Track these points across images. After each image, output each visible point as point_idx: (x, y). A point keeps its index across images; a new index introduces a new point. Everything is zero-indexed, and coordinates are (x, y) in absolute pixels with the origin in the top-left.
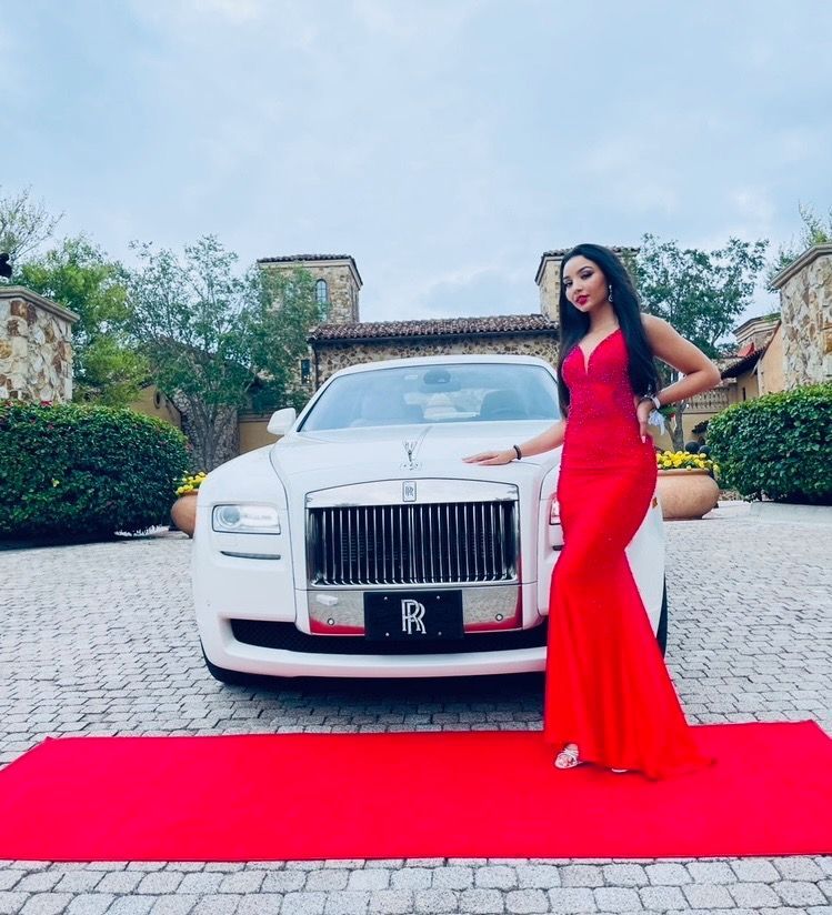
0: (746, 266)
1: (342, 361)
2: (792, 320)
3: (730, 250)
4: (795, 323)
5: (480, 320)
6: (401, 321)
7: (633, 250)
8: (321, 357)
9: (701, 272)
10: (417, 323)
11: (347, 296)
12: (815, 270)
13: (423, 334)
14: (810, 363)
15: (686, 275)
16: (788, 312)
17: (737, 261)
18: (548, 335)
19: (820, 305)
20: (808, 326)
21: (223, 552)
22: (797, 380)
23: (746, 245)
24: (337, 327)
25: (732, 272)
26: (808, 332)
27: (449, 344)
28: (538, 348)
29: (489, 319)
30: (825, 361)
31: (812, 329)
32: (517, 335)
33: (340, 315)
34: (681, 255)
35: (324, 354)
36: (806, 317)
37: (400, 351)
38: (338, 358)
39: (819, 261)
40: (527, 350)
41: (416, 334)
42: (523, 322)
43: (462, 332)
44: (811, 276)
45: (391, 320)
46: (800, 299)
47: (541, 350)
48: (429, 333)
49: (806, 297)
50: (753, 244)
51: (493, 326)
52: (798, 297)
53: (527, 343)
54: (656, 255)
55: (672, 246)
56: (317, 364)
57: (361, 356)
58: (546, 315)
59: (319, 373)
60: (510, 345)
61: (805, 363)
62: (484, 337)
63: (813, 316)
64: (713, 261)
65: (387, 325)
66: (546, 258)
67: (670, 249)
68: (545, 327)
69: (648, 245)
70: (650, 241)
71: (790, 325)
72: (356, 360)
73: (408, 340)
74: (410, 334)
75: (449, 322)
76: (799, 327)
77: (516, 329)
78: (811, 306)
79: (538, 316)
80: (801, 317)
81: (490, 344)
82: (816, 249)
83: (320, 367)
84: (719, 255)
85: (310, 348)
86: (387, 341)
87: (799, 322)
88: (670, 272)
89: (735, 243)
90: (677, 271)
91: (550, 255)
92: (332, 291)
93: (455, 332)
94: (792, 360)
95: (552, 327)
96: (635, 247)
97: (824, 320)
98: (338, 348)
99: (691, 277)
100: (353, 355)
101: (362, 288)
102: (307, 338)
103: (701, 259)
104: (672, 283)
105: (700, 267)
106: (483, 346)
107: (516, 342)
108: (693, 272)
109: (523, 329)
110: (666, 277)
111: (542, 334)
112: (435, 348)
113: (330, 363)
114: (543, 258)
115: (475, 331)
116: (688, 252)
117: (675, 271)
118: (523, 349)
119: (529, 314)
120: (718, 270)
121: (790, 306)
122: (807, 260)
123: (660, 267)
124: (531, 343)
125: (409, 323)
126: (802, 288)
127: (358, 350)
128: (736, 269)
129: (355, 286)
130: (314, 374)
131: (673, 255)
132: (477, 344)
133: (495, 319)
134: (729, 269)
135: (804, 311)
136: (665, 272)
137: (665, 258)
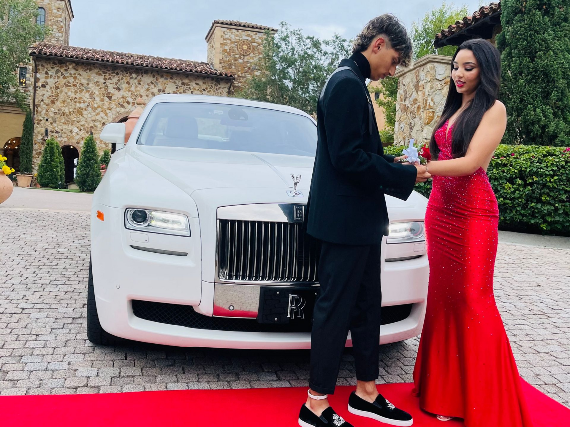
0: (342, 54)
1: (57, 73)
2: (405, 99)
3: (334, 42)
4: (407, 102)
5: (165, 60)
6: (106, 50)
7: (273, 30)
8: (40, 67)
9: (315, 53)
10: (118, 54)
11: (62, 24)
12: (425, 71)
13: (123, 63)
14: (415, 129)
15: (305, 53)
16: (403, 94)
17: (337, 50)
18: (213, 79)
19: (427, 94)
20: (416, 106)
21: (132, 246)
22: (404, 139)
23: (344, 41)
24: (54, 46)
25: (334, 57)
26: (416, 109)
27: (142, 73)
28: (204, 86)
29: (171, 60)
30: (425, 129)
31: (419, 108)
32: (191, 75)
33: (54, 37)
34: (304, 39)
35: (42, 66)
36: (416, 100)
37: (104, 73)
38: (54, 71)
39: (429, 65)
40: (197, 87)
41: (117, 62)
42: (195, 66)
43: (152, 66)
44: (422, 75)
45: (98, 49)
46: (412, 87)
47: (207, 88)
48: (127, 63)
49: (417, 87)
50: (348, 40)
51: (174, 66)
52: (411, 86)
53: (198, 82)
54: (287, 36)
55: (299, 32)
56: (36, 72)
57: (73, 72)
58: (212, 64)
59: (37, 80)
60: (186, 81)
61: (411, 128)
62: (168, 73)
63: (420, 99)
64: (323, 47)
65: (95, 51)
66: (216, 25)
67: (297, 34)
68: (211, 73)
69: (283, 29)
70: (285, 27)
71: (403, 103)
72: (68, 75)
73: (111, 66)
74: (113, 62)
75: (142, 58)
76: (409, 105)
77: (191, 71)
78: (420, 93)
79: (206, 64)
80: (411, 99)
81: (171, 78)
82: (429, 58)
83: (38, 75)
84: (327, 43)
85: (31, 59)
86: (94, 64)
87: (410, 102)
88: (296, 49)
89: (337, 38)
90: (300, 49)
91: (218, 23)
92: (50, 18)
93: (147, 66)
94: (402, 125)
95: (216, 74)
96: (275, 28)
97: (428, 104)
98: (55, 63)
99: (309, 55)
100: (66, 70)
101: (73, 20)
102: (30, 51)
103: (316, 44)
104: (296, 56)
105: (315, 50)
106: (166, 79)
107: (190, 80)
108: (310, 52)
109: (196, 71)
110: (293, 52)
111: (208, 77)
112: (131, 74)
113: (47, 73)
114: (213, 24)
115: (161, 67)
116: (308, 38)
117: (300, 50)
118: (195, 85)
119: (200, 62)
120: (325, 53)
121: (405, 91)
122: (421, 64)
123: (290, 45)
124: (200, 82)
125: (112, 53)
126: (415, 80)
127: (71, 67)
128: (337, 55)
129: (68, 17)
130: (33, 80)
131: (299, 38)
132: (162, 77)
133: (176, 61)
134: (332, 54)
135: (414, 95)
136: (293, 49)
137: (293, 40)
